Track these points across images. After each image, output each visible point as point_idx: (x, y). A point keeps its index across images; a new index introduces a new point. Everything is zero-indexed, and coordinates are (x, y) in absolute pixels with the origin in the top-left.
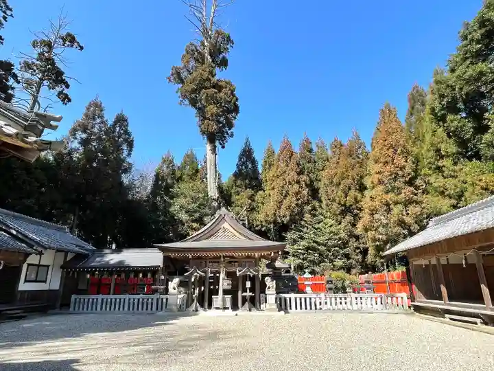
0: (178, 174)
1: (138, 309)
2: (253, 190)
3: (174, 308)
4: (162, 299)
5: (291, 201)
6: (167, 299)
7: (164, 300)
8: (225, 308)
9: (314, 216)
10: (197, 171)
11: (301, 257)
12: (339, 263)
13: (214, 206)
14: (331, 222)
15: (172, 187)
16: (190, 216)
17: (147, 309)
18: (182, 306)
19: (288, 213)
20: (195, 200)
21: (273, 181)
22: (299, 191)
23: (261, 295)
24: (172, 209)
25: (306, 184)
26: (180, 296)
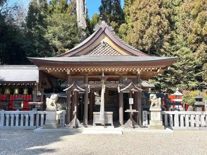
0: (50, 7)
1: (15, 124)
2: (116, 22)
3: (54, 124)
4: (40, 115)
5: (152, 30)
6: (45, 115)
7: (42, 116)
8: (107, 125)
9: (172, 44)
10: (67, 6)
11: (159, 79)
12: (193, 84)
13: (83, 36)
14: (187, 49)
15: (46, 17)
16: (62, 42)
17: (24, 124)
18: (61, 122)
19: (149, 41)
20: (66, 28)
21: (136, 13)
22: (160, 22)
23: (144, 112)
24: (46, 36)
25: (166, 16)
26: (58, 112)
